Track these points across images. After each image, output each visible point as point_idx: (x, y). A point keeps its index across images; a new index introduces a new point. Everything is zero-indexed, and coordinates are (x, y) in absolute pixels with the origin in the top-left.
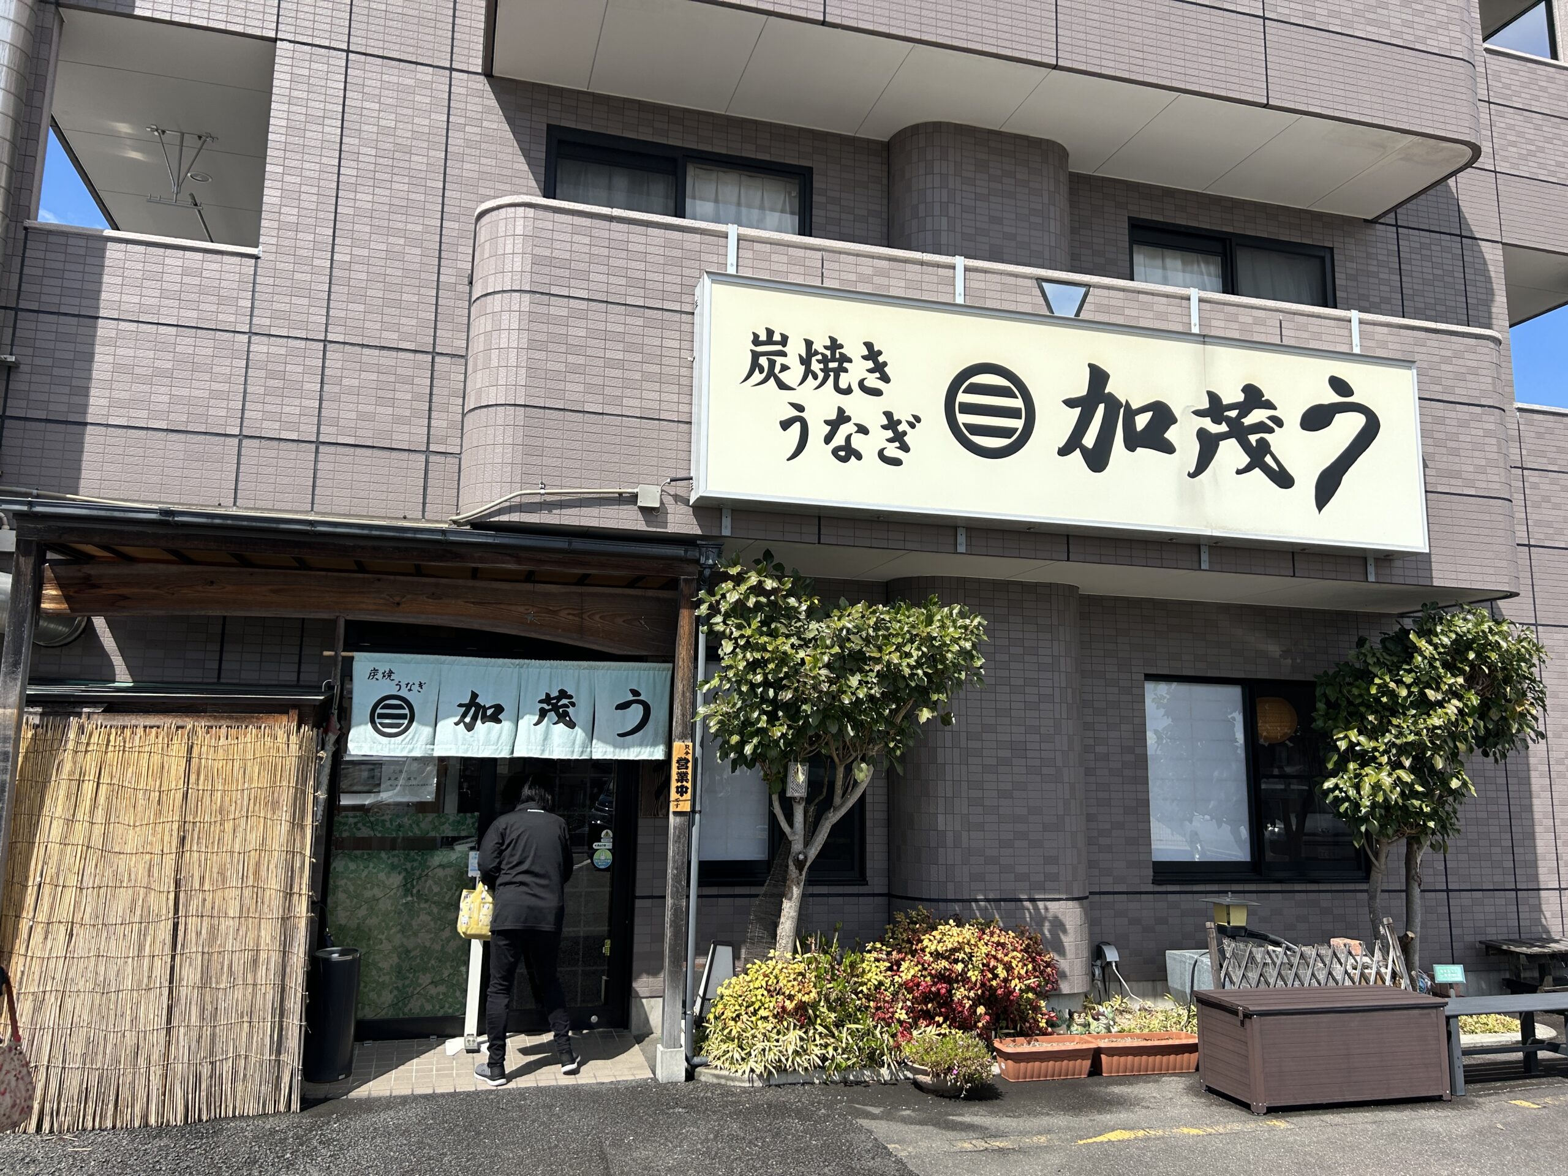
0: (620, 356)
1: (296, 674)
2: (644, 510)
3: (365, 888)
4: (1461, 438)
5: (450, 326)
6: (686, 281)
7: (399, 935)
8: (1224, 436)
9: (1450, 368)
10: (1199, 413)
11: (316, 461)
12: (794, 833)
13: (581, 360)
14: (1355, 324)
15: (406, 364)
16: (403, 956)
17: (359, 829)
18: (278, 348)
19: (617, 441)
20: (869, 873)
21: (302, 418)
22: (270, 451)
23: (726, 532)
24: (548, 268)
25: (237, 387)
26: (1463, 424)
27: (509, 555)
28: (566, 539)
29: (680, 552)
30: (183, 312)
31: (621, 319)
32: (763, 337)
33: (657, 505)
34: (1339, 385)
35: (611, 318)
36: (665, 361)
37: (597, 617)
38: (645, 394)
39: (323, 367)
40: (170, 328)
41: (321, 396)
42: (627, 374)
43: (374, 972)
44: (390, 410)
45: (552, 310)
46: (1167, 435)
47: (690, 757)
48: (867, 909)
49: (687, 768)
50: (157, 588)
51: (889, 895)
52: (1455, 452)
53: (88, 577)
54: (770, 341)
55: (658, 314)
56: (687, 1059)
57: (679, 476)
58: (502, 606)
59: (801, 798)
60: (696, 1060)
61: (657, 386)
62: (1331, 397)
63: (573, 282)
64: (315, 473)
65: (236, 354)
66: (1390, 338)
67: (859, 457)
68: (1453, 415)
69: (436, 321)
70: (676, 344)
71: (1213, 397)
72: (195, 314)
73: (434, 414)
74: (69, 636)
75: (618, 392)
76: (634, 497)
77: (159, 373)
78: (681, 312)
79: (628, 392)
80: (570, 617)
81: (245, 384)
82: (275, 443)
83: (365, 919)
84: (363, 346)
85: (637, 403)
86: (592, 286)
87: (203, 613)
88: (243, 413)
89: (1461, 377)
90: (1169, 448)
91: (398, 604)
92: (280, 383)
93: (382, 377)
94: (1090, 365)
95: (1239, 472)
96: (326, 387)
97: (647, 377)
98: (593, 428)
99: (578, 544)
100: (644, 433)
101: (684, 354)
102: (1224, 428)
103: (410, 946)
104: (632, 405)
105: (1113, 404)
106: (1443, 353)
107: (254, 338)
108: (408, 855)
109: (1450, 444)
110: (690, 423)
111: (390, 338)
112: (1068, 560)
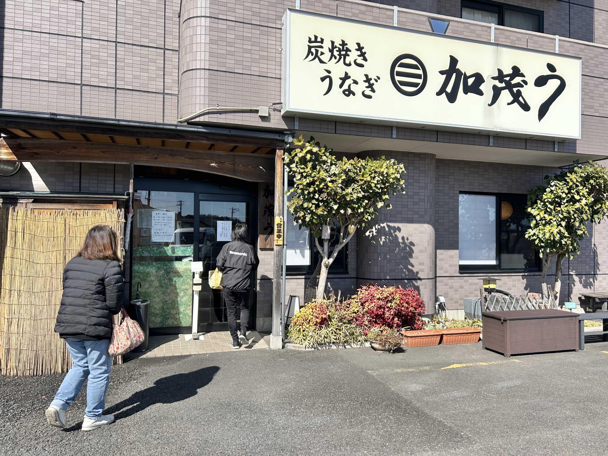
0: (249, 47)
1: (113, 189)
2: (261, 117)
3: (147, 277)
4: (595, 92)
5: (171, 37)
6: (278, 14)
7: (162, 295)
8: (503, 88)
9: (593, 62)
10: (494, 78)
11: (116, 97)
12: (324, 253)
13: (233, 49)
14: (557, 42)
15: (152, 53)
16: (164, 303)
17: (144, 253)
18: (95, 44)
19: (249, 86)
20: (349, 270)
21: (108, 77)
22: (95, 91)
23: (297, 128)
24: (217, 6)
25: (78, 62)
26: (596, 86)
27: (203, 137)
28: (228, 130)
29: (277, 137)
30: (52, 27)
31: (250, 31)
32: (313, 39)
33: (267, 115)
34: (551, 67)
35: (245, 30)
36: (269, 50)
37: (241, 166)
38: (261, 65)
39: (116, 54)
40: (46, 35)
41: (116, 67)
42: (253, 56)
43: (153, 310)
44: (146, 75)
45: (220, 26)
46: (480, 88)
47: (282, 223)
48: (349, 283)
49: (281, 227)
50: (50, 150)
51: (357, 278)
52: (592, 98)
53: (20, 145)
54: (316, 41)
55: (266, 29)
56: (283, 341)
57: (276, 102)
58: (201, 160)
59: (327, 239)
60: (286, 341)
61: (266, 62)
62: (548, 72)
63: (228, 13)
64: (115, 102)
65: (77, 47)
66: (570, 48)
67: (354, 94)
68: (592, 82)
69: (165, 34)
70: (274, 43)
71: (500, 71)
72: (57, 28)
73: (166, 77)
74: (13, 171)
75: (249, 64)
76: (257, 111)
77: (42, 55)
78: (276, 28)
79: (253, 64)
80: (230, 165)
81: (82, 61)
82: (97, 88)
83: (148, 289)
84: (133, 45)
85: (257, 69)
86: (237, 15)
87: (72, 161)
88: (82, 74)
89: (596, 66)
90: (481, 93)
91: (156, 158)
92: (97, 61)
93: (143, 59)
94: (451, 56)
95: (509, 104)
96: (118, 63)
97: (262, 57)
98: (239, 80)
99: (233, 132)
100: (261, 83)
101: (278, 47)
102: (503, 85)
103: (167, 299)
104: (255, 70)
105: (459, 73)
106: (590, 55)
107: (84, 40)
108: (164, 263)
109: (590, 94)
110: (280, 79)
111: (145, 42)
112: (437, 141)
